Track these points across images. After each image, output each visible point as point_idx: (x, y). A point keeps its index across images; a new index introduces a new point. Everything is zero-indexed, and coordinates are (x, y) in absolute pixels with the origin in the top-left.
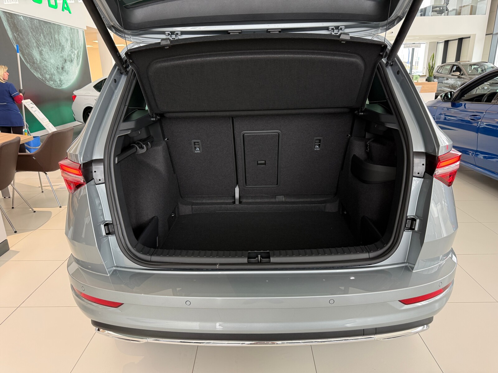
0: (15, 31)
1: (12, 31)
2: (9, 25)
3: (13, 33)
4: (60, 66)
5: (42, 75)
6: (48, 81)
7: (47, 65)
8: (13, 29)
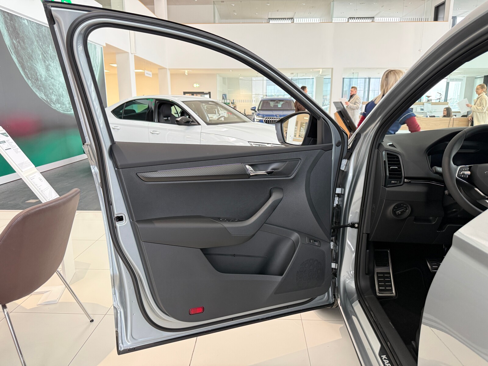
0: (14, 37)
1: (10, 37)
2: (7, 28)
3: (11, 39)
6: (54, 104)
7: (55, 83)
8: (11, 34)
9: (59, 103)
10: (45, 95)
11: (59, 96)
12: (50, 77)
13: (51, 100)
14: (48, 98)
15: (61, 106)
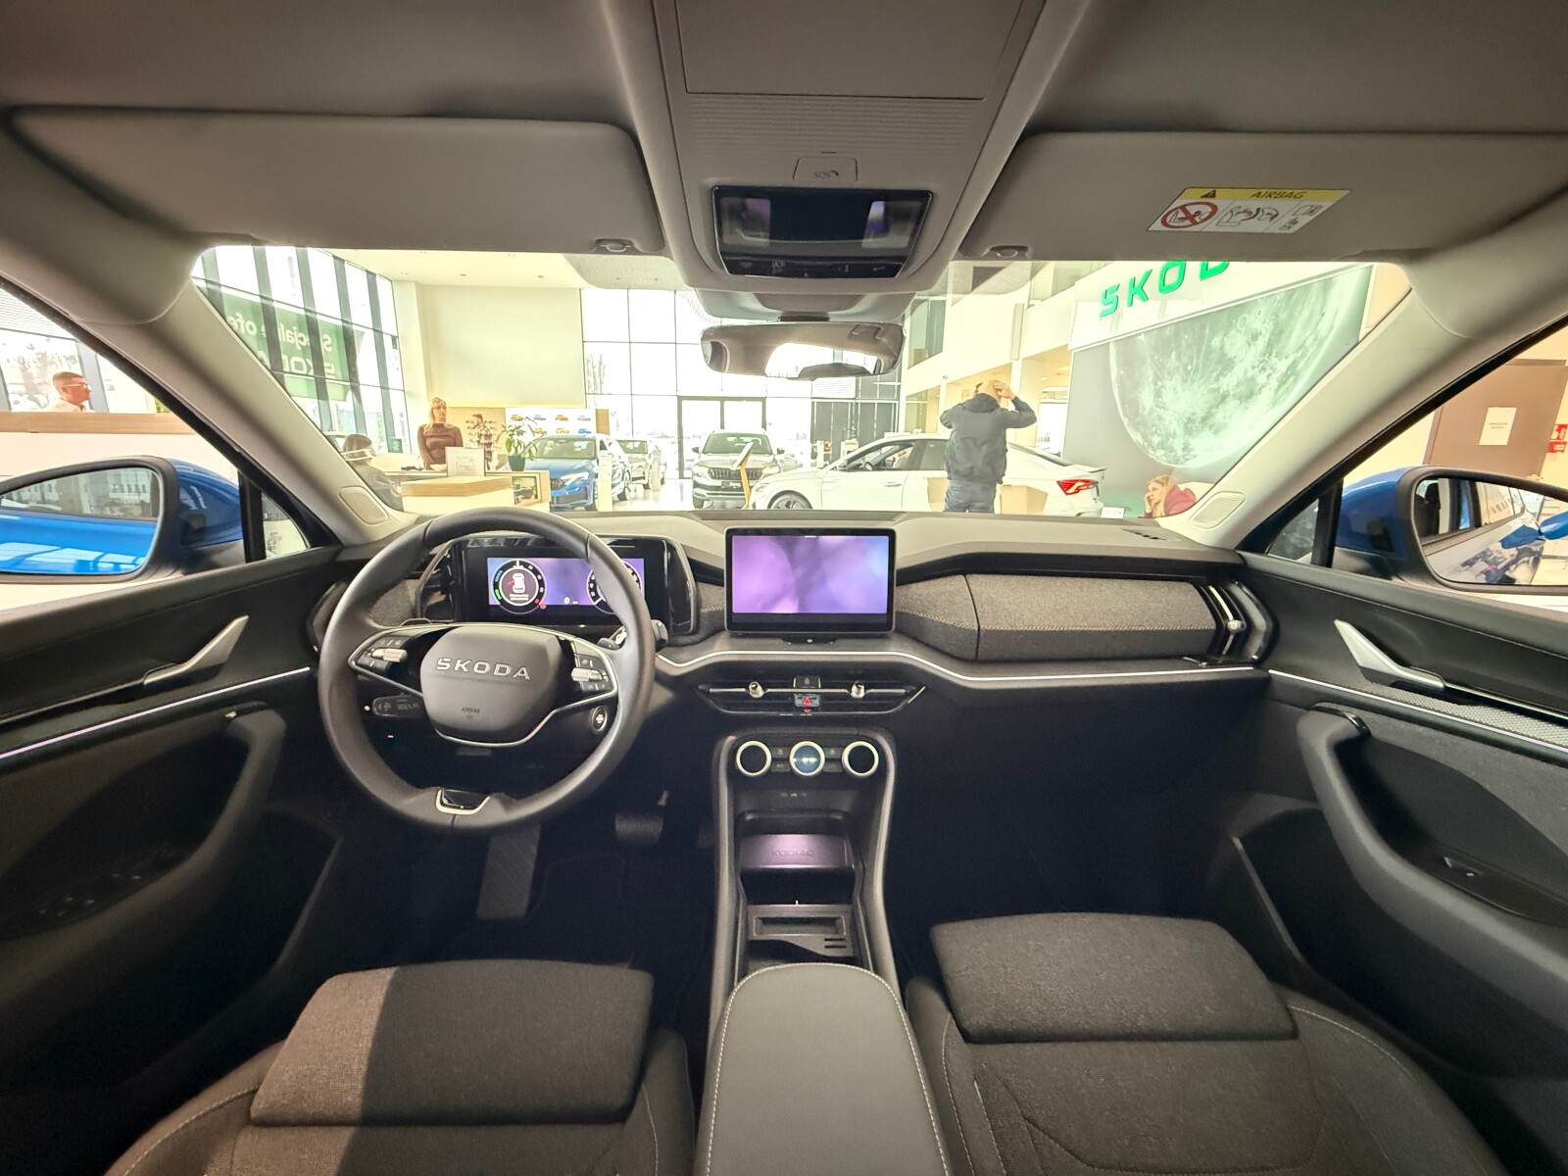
4: (1201, 414)
5: (1144, 437)
6: (1155, 450)
7: (1164, 416)
9: (1163, 449)
10: (1143, 437)
11: (1168, 436)
12: (1157, 406)
13: (1150, 444)
14: (1146, 441)
15: (1165, 454)
